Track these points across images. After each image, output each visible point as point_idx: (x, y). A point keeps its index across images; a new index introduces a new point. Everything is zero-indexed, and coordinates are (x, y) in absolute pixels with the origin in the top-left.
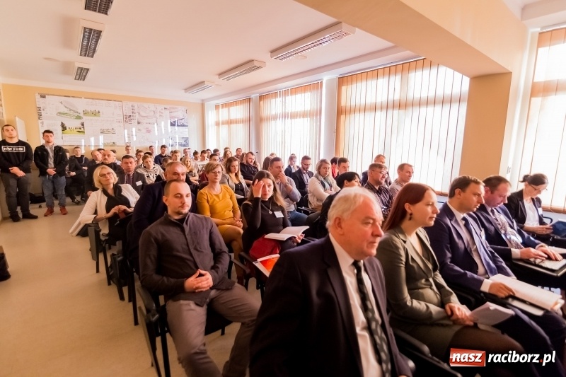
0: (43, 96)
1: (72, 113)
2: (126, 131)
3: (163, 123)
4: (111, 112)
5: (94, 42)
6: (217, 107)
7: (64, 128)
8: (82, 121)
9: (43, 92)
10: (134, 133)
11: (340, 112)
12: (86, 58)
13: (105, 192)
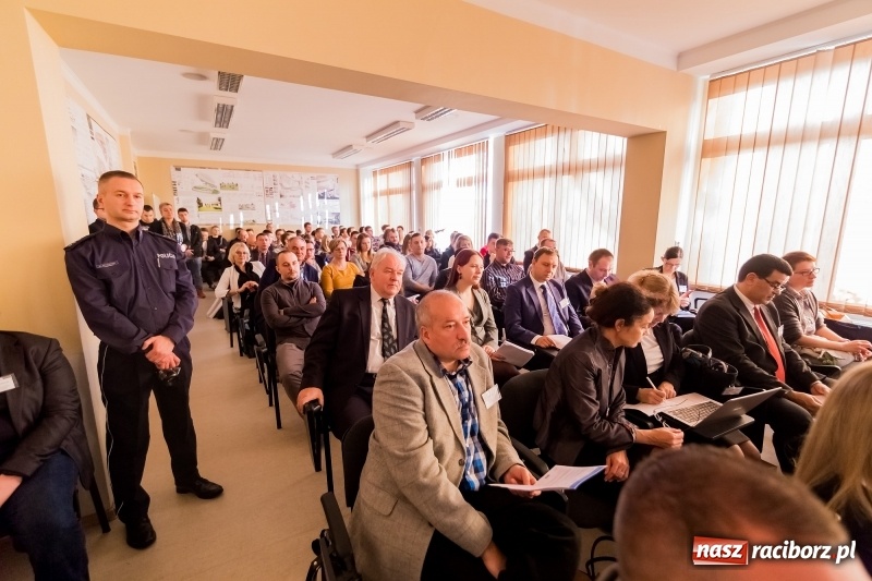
0: (178, 169)
1: (208, 186)
2: (268, 207)
3: (310, 195)
4: (250, 183)
5: (227, 116)
6: (375, 173)
7: (200, 204)
8: (219, 195)
9: (178, 164)
10: (277, 209)
11: (507, 178)
12: (221, 129)
13: (237, 269)
